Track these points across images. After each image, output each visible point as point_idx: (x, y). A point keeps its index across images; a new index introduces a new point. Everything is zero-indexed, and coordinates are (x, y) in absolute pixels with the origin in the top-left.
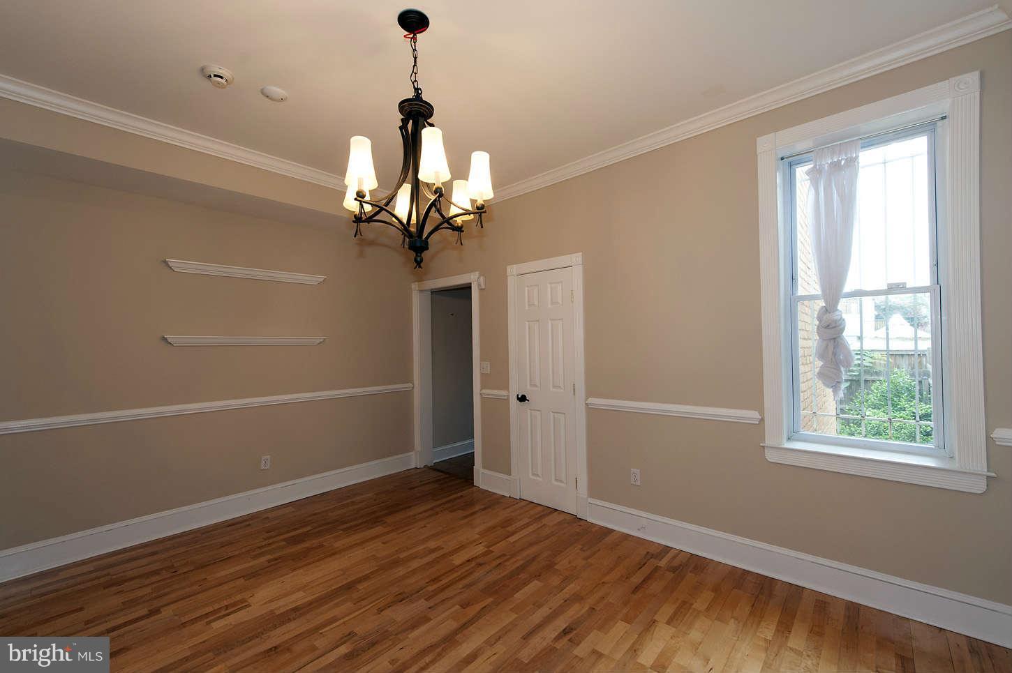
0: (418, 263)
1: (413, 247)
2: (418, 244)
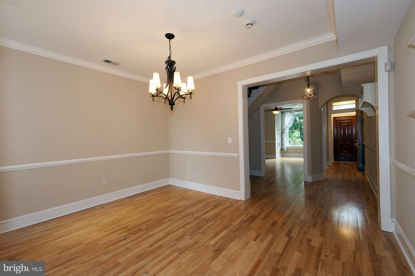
0: (172, 109)
1: (170, 104)
2: (172, 104)
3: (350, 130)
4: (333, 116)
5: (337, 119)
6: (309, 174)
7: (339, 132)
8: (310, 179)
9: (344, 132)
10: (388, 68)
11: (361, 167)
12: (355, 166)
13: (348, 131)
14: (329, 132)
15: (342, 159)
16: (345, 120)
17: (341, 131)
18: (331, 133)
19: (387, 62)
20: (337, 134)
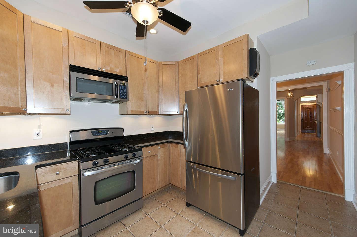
3: (312, 113)
4: (301, 104)
5: (303, 107)
6: (287, 137)
7: (305, 114)
8: (288, 139)
9: (308, 115)
10: (327, 90)
11: (319, 135)
12: (315, 135)
13: (311, 114)
14: (298, 114)
15: (306, 131)
16: (309, 107)
17: (306, 114)
18: (300, 115)
19: (327, 88)
20: (303, 116)
